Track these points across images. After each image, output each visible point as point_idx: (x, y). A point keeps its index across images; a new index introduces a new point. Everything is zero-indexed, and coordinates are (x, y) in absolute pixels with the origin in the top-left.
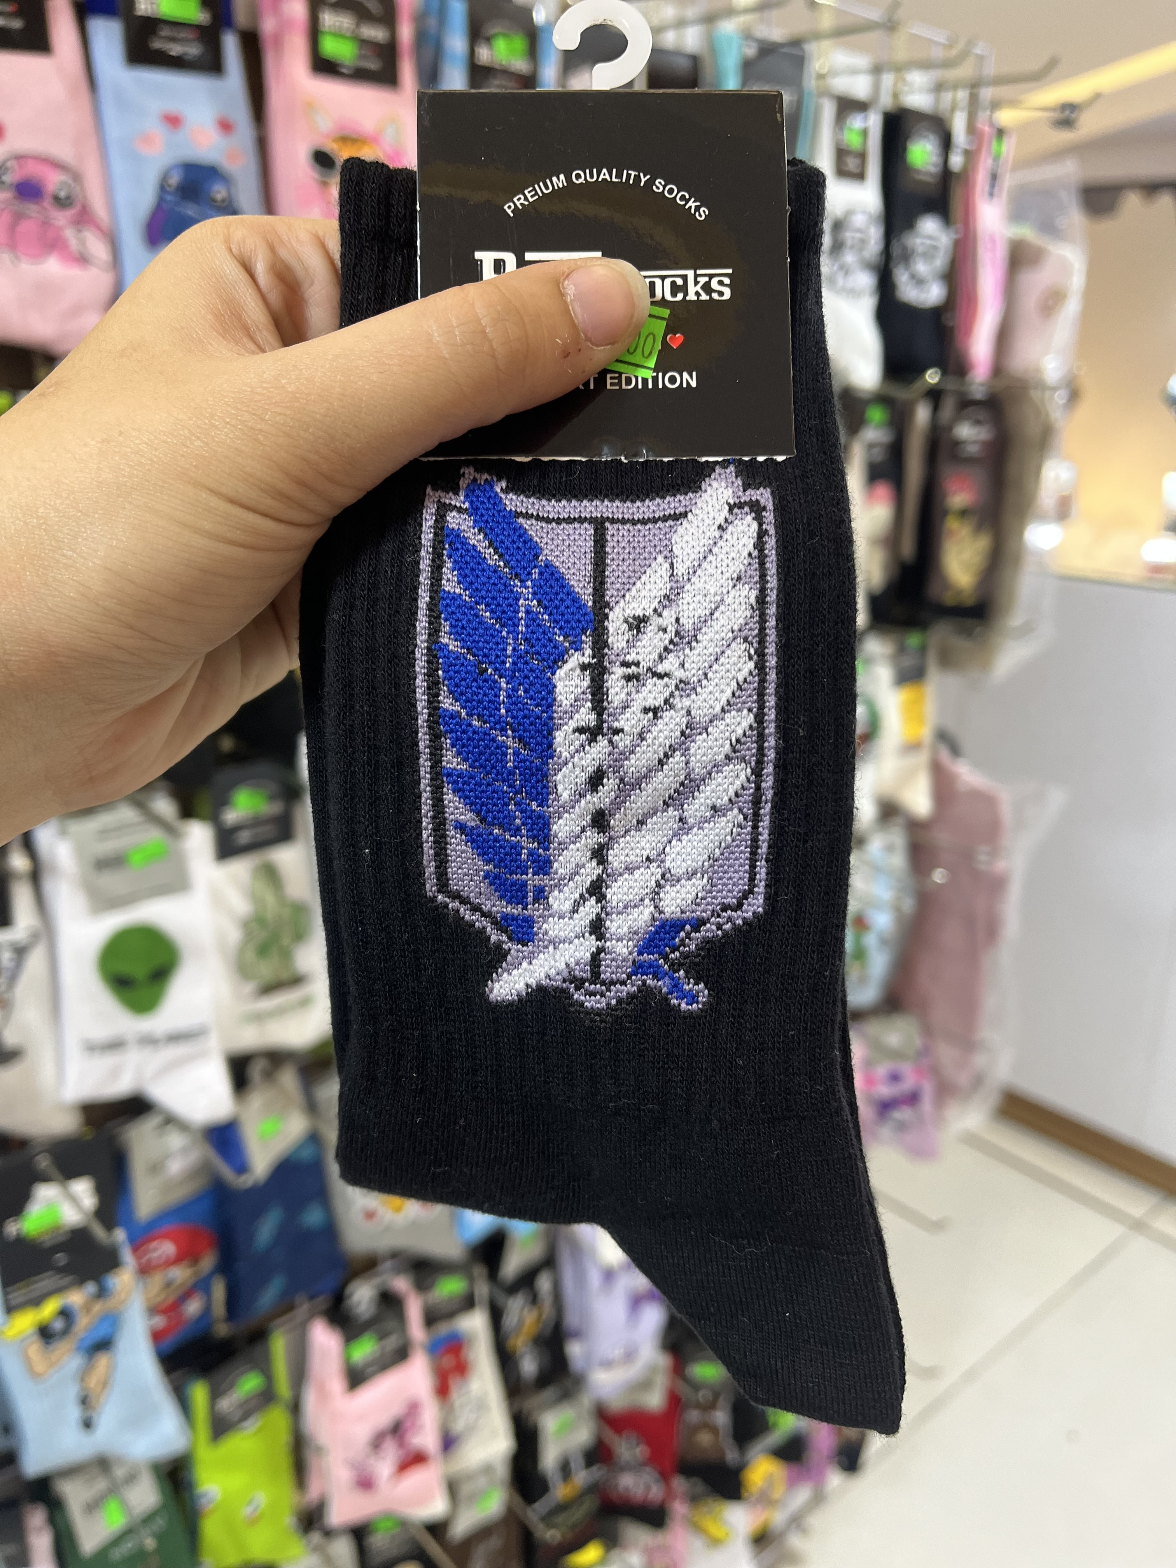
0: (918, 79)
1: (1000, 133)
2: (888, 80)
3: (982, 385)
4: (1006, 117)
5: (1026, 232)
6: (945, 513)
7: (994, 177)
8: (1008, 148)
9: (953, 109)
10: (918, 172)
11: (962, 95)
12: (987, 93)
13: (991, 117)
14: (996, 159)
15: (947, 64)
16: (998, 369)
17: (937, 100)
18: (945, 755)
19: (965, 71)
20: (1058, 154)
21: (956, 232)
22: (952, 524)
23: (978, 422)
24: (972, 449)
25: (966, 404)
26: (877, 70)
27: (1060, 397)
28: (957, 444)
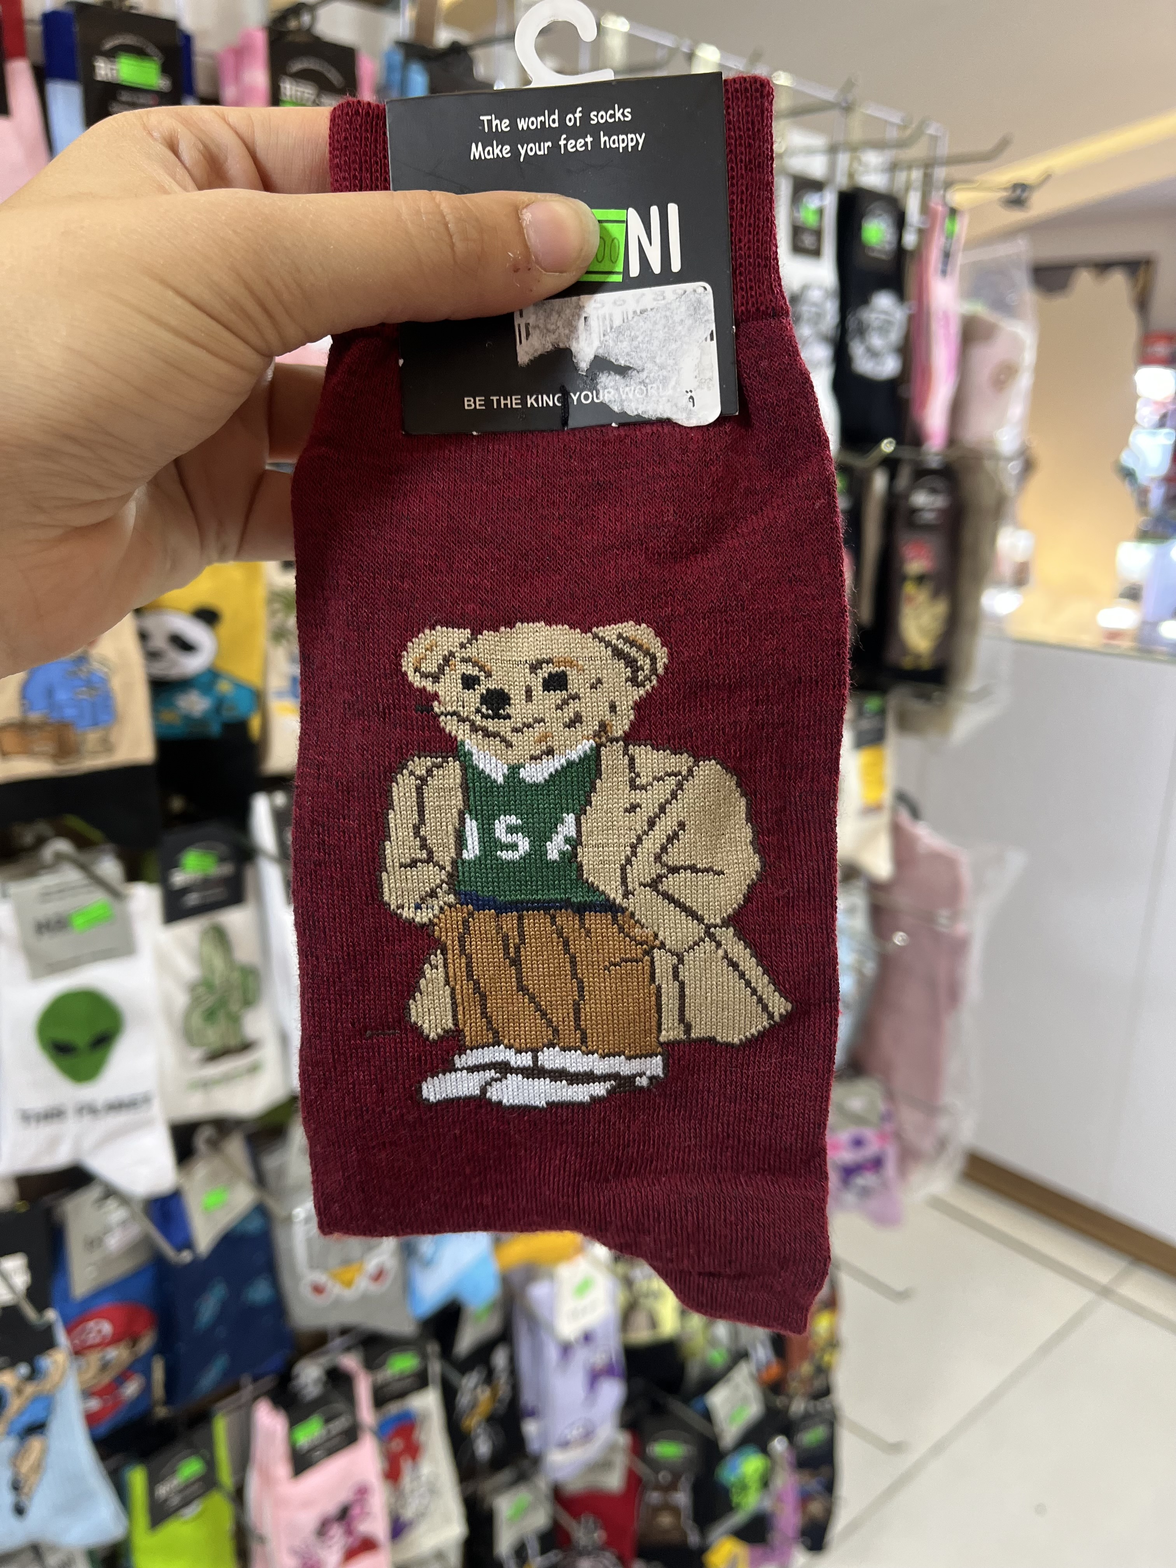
0: (873, 159)
1: (953, 212)
2: (843, 159)
3: (937, 454)
4: (959, 197)
5: (978, 309)
6: (904, 578)
7: (947, 255)
8: (961, 228)
9: (907, 189)
10: (872, 249)
11: (916, 175)
12: (940, 173)
13: (944, 197)
14: (950, 237)
15: (901, 144)
16: (952, 440)
17: (892, 180)
18: (904, 817)
19: (917, 151)
20: (1010, 234)
21: (910, 309)
22: (909, 589)
23: (933, 491)
24: (929, 517)
25: (921, 474)
26: (833, 150)
27: (1013, 468)
28: (914, 511)
